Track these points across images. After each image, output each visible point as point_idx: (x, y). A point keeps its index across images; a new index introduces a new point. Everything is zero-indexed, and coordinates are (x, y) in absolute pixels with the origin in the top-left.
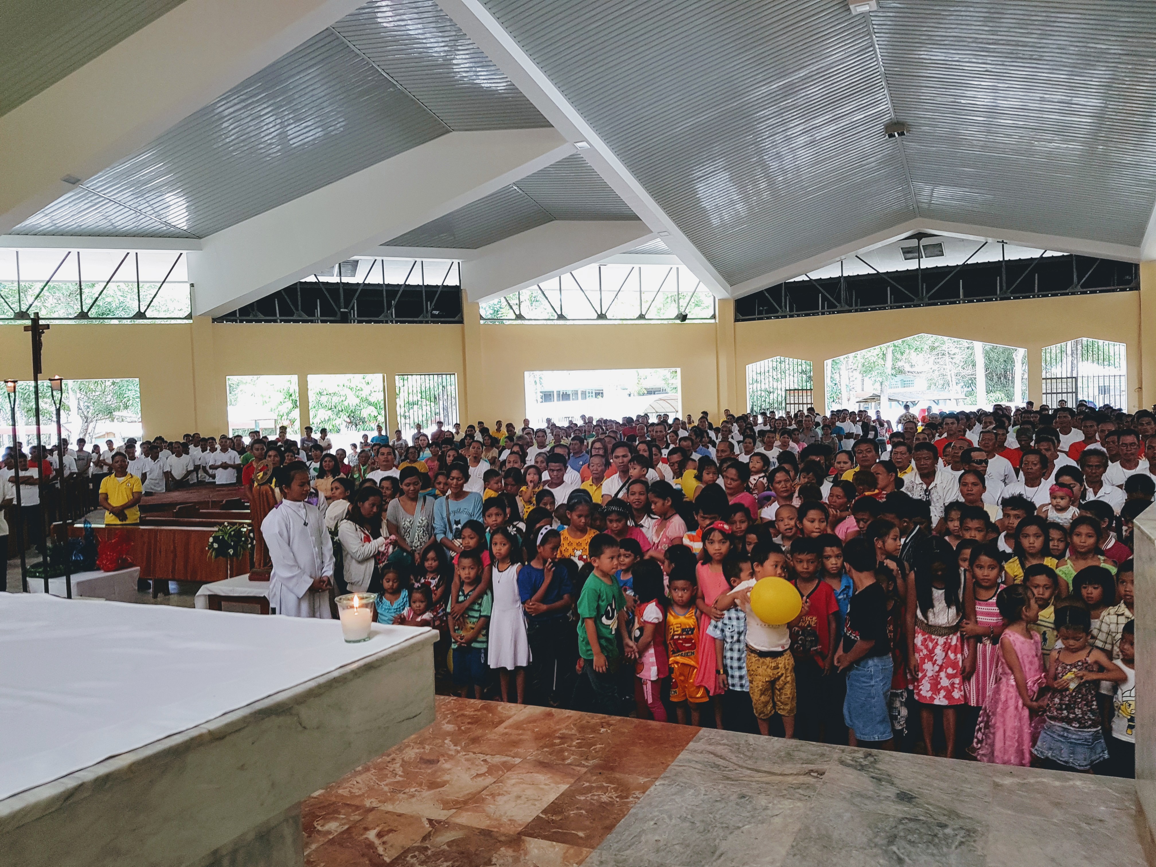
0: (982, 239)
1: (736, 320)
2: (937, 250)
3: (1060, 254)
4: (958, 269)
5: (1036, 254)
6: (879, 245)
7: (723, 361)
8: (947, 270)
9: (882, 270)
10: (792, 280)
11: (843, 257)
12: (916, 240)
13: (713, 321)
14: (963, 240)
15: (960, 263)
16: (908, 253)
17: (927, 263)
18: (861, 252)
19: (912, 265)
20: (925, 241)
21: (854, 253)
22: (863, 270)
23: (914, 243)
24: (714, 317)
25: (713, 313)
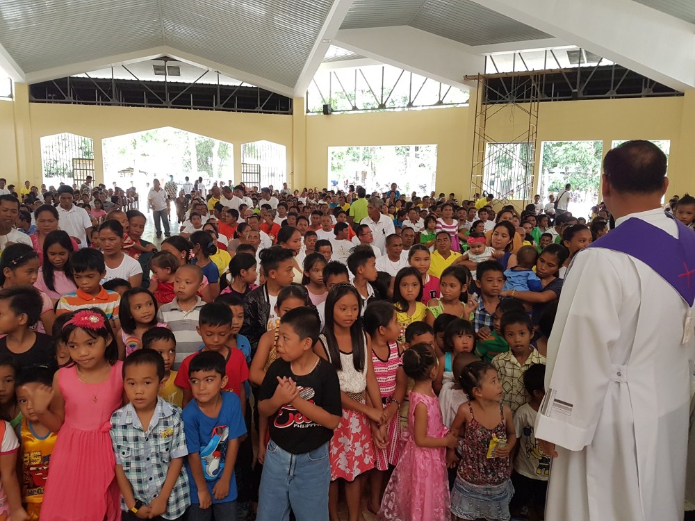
0: (205, 68)
1: (31, 101)
2: (176, 71)
3: (251, 86)
4: (190, 86)
5: (237, 83)
6: (139, 60)
7: (20, 132)
8: (183, 85)
9: (141, 79)
10: (75, 76)
11: (113, 65)
12: (163, 62)
13: (10, 99)
14: (193, 66)
15: (192, 82)
16: (158, 70)
17: (171, 79)
18: (126, 63)
19: (161, 79)
20: (169, 63)
21: (120, 63)
22: (129, 77)
23: (162, 63)
24: (11, 96)
25: (10, 93)
